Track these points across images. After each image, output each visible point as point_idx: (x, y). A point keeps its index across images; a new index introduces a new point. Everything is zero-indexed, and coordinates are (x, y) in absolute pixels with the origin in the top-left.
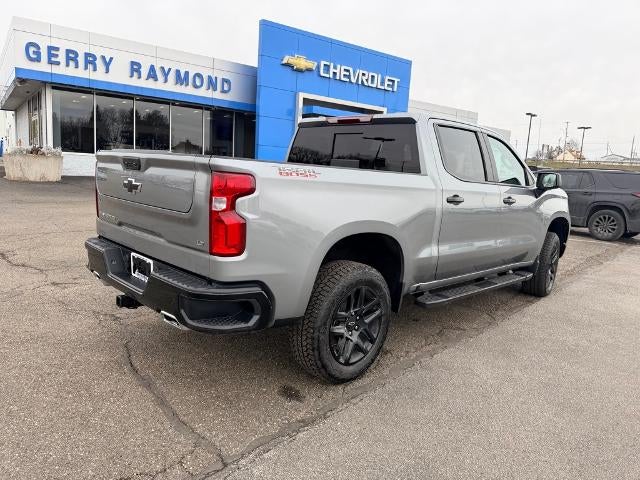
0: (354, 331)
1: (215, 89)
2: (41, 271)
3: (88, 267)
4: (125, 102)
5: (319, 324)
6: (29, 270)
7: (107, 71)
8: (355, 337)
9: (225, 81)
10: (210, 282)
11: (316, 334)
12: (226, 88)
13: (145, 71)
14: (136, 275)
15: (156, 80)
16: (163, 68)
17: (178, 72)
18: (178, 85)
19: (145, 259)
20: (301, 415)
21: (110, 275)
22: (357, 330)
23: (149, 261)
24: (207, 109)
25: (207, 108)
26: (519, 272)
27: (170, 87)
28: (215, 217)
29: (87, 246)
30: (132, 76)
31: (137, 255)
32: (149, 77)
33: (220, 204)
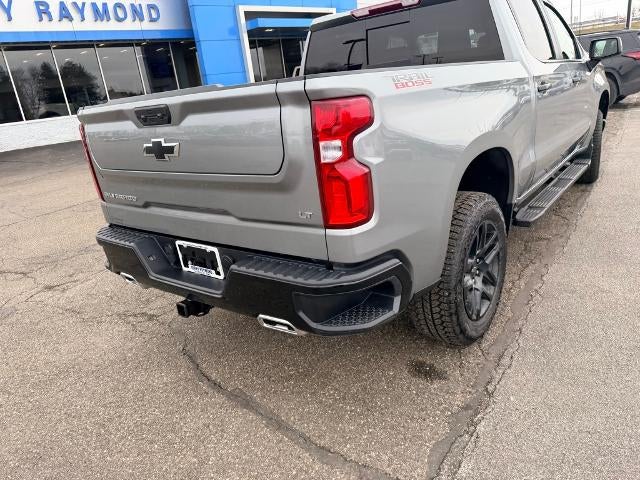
0: (476, 277)
1: (142, 19)
2: (24, 274)
3: (109, 268)
4: (39, 53)
5: (453, 283)
6: (10, 277)
7: (10, 19)
8: (479, 285)
9: (151, 7)
10: (329, 266)
11: (453, 296)
12: (154, 16)
13: (55, 10)
14: (190, 269)
15: (71, 19)
16: (75, 4)
17: (94, 5)
18: (99, 22)
19: (203, 247)
20: (459, 400)
21: (153, 276)
22: (478, 275)
23: (209, 249)
24: (137, 45)
25: (138, 43)
26: (576, 161)
27: (89, 26)
28: (326, 173)
29: (100, 242)
30: (41, 19)
31: (185, 244)
32: (61, 17)
33: (331, 152)
